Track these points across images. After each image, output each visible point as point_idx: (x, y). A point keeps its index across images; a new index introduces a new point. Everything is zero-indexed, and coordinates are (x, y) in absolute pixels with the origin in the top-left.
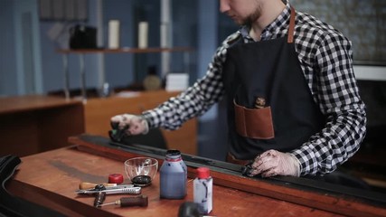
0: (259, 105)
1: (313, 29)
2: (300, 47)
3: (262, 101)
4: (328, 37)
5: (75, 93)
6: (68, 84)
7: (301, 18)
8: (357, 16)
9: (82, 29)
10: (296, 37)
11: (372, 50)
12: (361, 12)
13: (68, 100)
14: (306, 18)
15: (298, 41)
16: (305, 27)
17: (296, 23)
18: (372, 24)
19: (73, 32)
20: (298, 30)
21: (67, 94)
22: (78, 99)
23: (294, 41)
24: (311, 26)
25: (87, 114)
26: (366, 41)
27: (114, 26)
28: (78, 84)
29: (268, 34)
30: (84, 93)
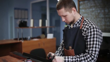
0: (70, 49)
1: (88, 24)
2: (83, 30)
3: (70, 47)
4: (92, 27)
5: (20, 39)
6: (18, 37)
7: (85, 21)
8: (99, 17)
9: (22, 22)
10: (83, 27)
11: (103, 27)
12: (100, 17)
13: (18, 41)
14: (87, 21)
15: (83, 28)
16: (86, 23)
17: (83, 22)
18: (103, 20)
19: (20, 23)
20: (84, 25)
21: (18, 39)
22: (21, 41)
23: (82, 28)
24: (88, 23)
25: (23, 45)
26: (102, 25)
27: (32, 21)
28: (21, 37)
29: (75, 26)
30: (22, 39)
